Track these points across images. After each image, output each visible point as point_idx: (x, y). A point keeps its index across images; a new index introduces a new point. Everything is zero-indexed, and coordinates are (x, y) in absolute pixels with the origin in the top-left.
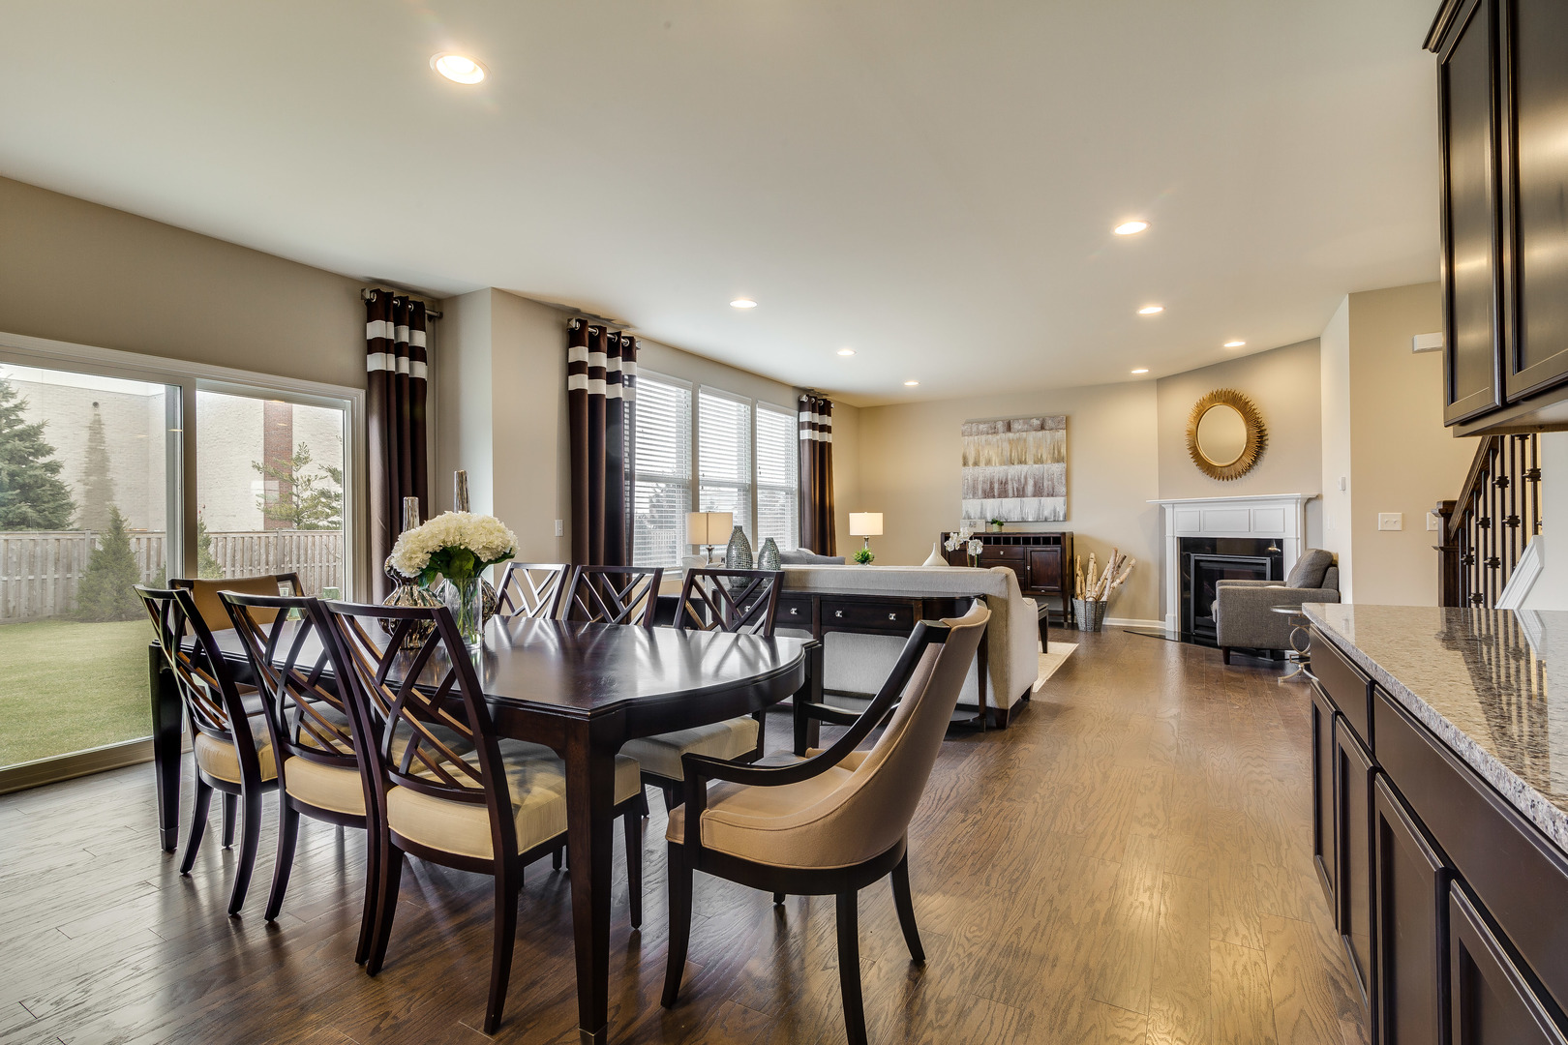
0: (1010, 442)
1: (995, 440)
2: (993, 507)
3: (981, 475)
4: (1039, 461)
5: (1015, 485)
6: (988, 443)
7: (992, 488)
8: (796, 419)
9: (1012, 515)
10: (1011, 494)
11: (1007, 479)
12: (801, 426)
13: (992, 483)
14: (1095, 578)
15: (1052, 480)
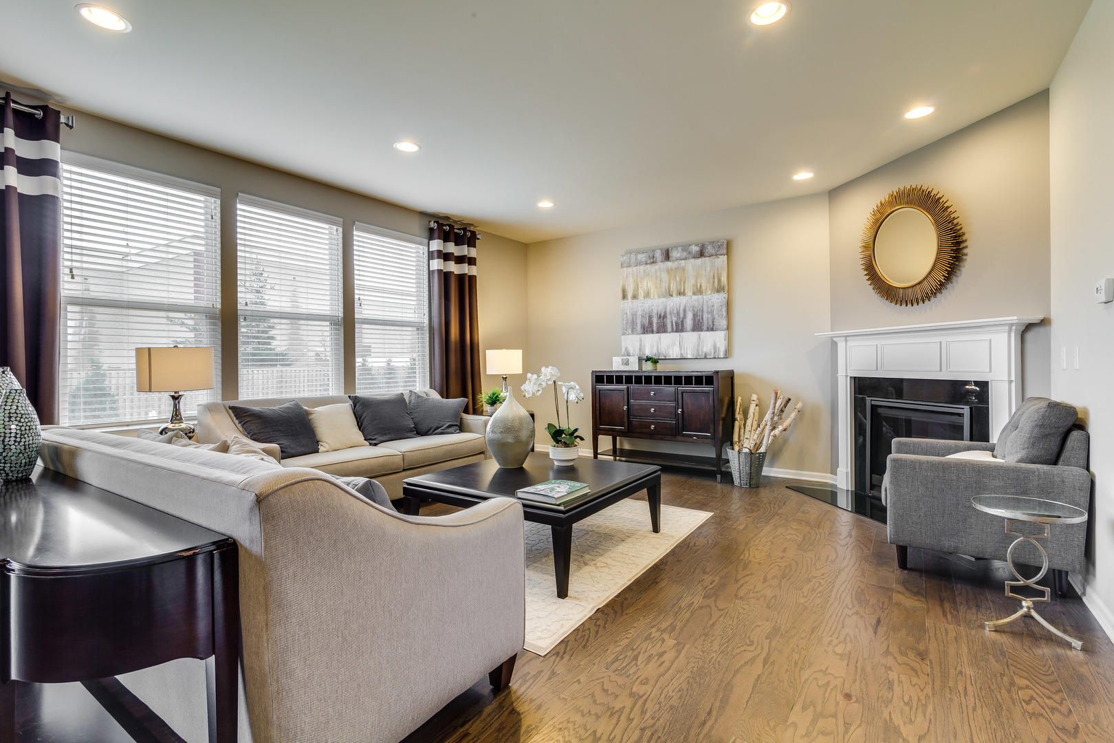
0: (669, 271)
1: (653, 270)
2: (653, 344)
3: (640, 309)
4: (698, 291)
5: (674, 319)
6: (647, 274)
7: (651, 323)
8: (426, 248)
9: (671, 352)
10: (669, 328)
11: (665, 313)
12: (431, 256)
13: (650, 317)
14: (755, 423)
15: (711, 312)
